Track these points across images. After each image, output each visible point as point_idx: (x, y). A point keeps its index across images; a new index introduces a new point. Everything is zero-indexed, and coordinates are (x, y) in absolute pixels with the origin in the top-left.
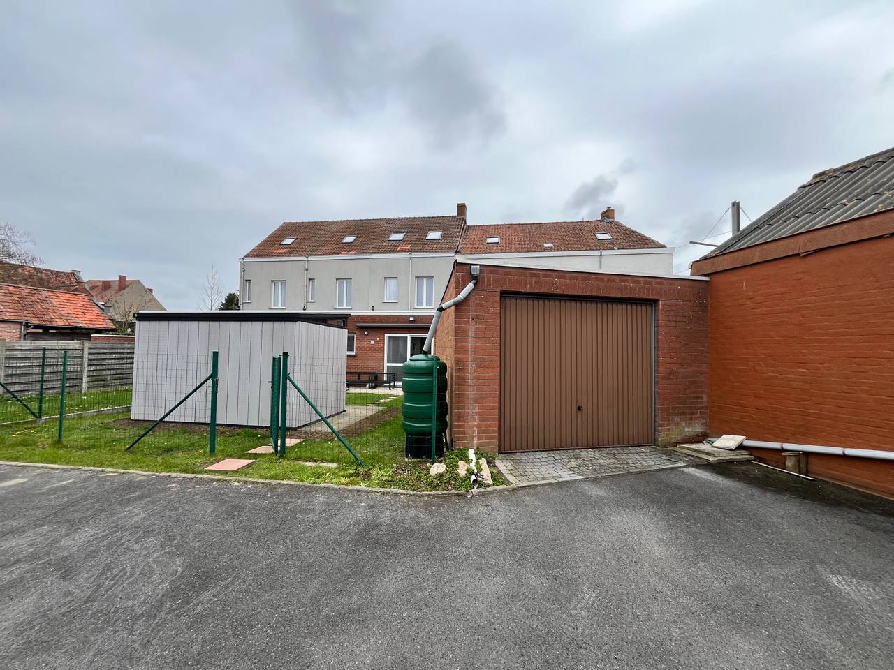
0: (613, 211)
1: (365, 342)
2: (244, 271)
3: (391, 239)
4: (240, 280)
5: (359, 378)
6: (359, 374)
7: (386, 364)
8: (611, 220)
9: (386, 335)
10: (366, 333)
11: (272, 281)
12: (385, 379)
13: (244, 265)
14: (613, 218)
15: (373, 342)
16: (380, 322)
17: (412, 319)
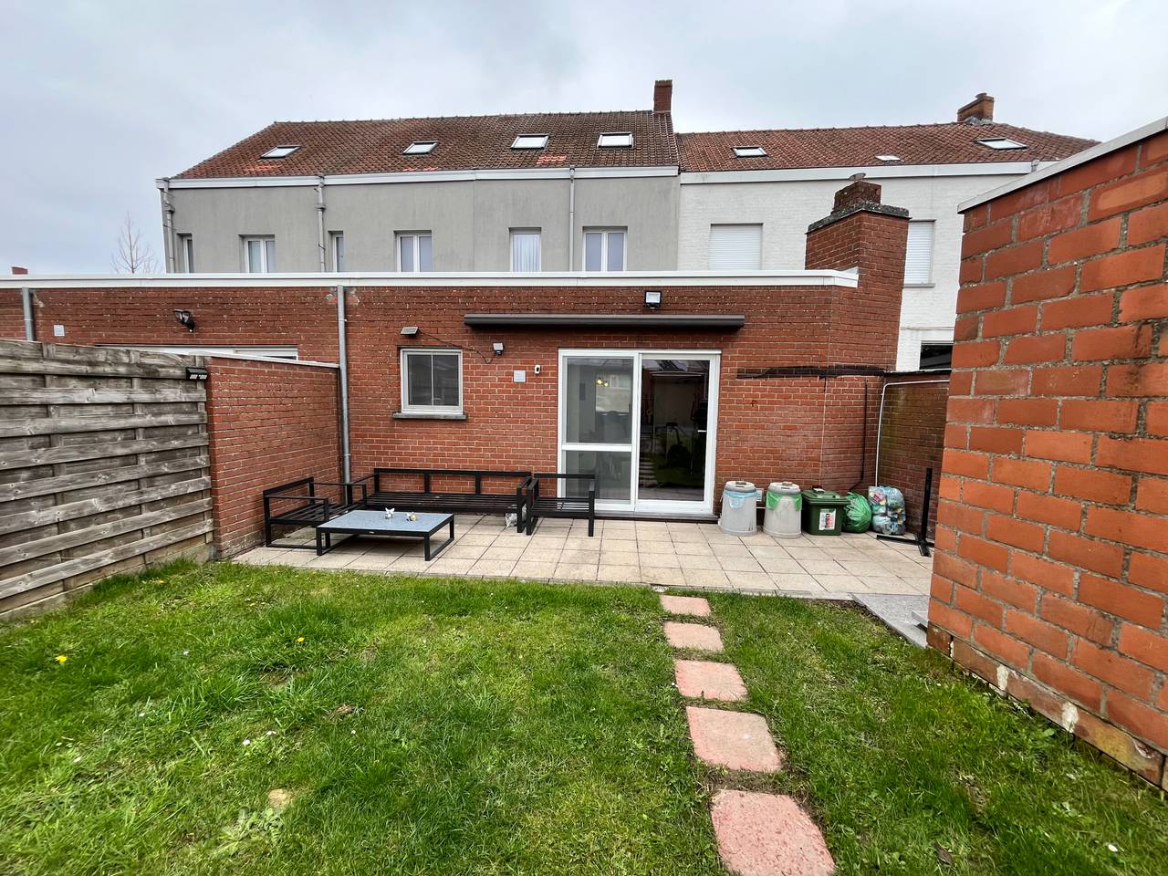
0: (991, 100)
1: (494, 375)
2: (172, 212)
3: (516, 146)
4: (165, 232)
5: (478, 489)
6: (479, 476)
7: (563, 447)
8: (987, 121)
9: (563, 353)
10: (498, 347)
11: (243, 237)
12: (560, 493)
13: (171, 198)
14: (990, 117)
15: (520, 376)
16: (543, 310)
17: (653, 298)
